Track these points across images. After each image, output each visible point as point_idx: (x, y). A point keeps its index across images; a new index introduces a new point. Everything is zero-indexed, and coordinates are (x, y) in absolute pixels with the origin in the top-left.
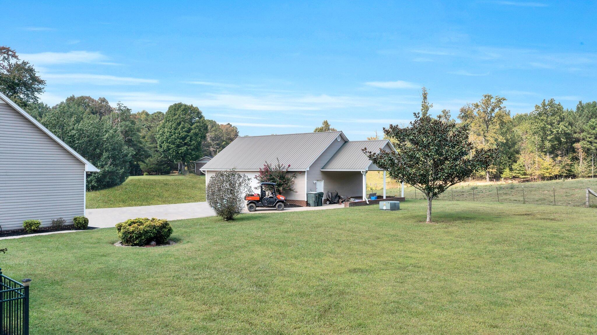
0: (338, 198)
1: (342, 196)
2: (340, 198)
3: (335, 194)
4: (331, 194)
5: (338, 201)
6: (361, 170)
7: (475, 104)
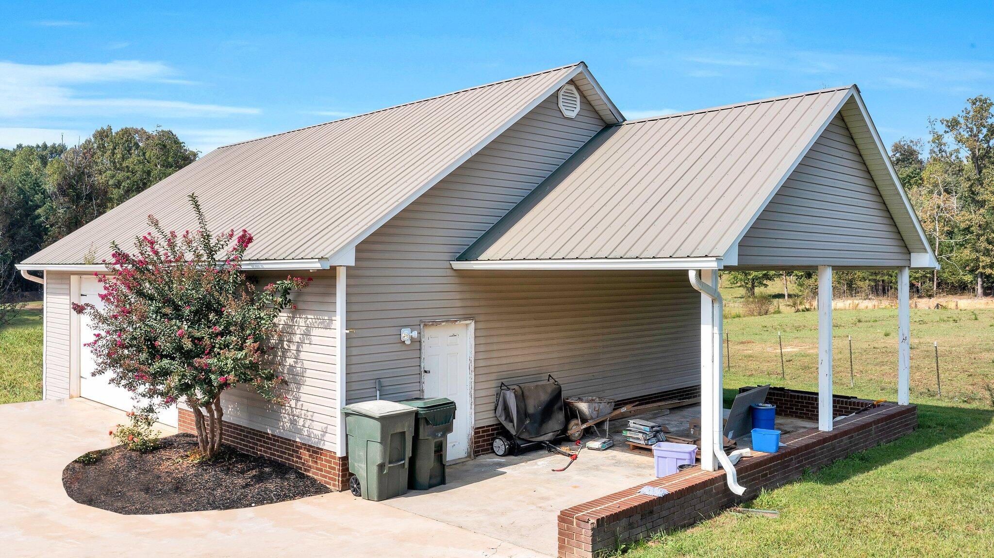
0: (560, 416)
1: (583, 407)
2: (572, 414)
3: (544, 397)
4: (521, 397)
5: (565, 429)
6: (691, 266)
7: (947, 121)
